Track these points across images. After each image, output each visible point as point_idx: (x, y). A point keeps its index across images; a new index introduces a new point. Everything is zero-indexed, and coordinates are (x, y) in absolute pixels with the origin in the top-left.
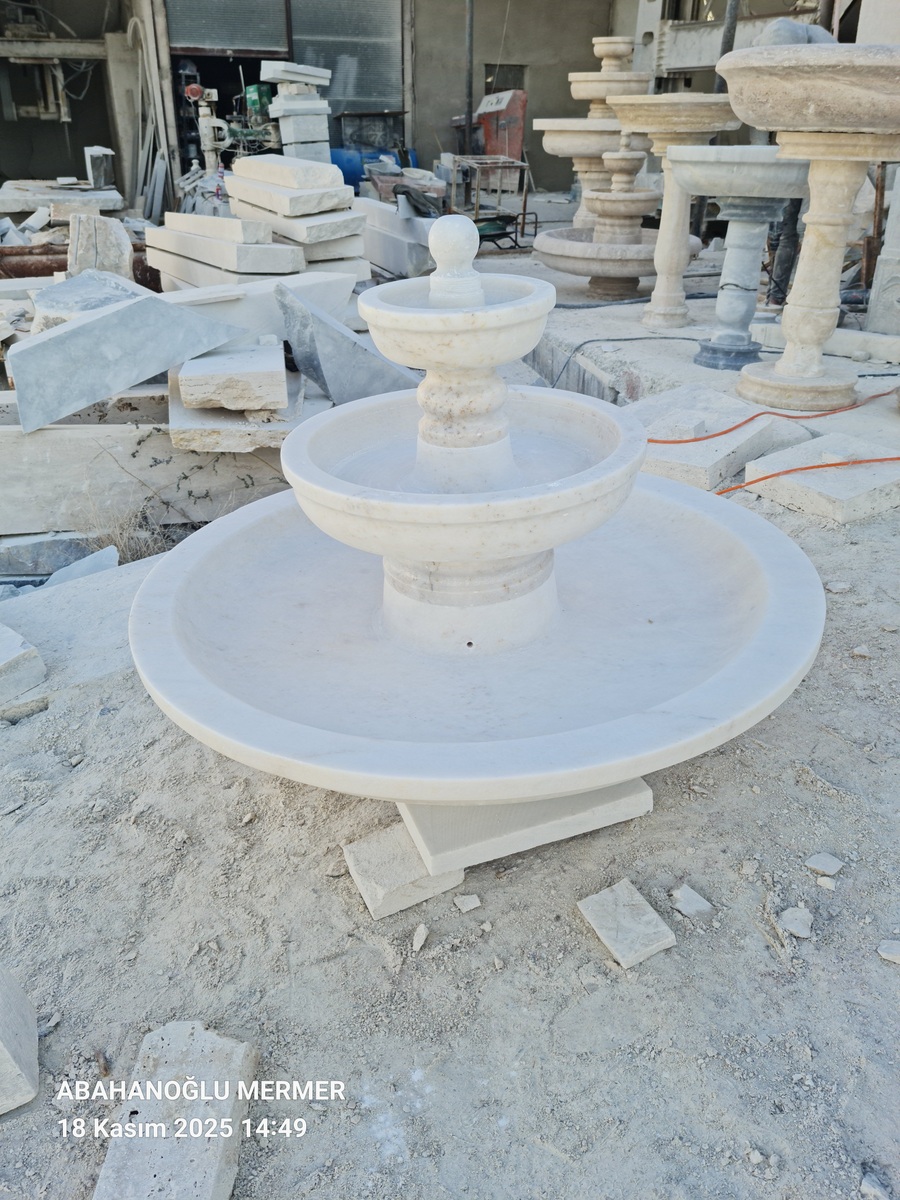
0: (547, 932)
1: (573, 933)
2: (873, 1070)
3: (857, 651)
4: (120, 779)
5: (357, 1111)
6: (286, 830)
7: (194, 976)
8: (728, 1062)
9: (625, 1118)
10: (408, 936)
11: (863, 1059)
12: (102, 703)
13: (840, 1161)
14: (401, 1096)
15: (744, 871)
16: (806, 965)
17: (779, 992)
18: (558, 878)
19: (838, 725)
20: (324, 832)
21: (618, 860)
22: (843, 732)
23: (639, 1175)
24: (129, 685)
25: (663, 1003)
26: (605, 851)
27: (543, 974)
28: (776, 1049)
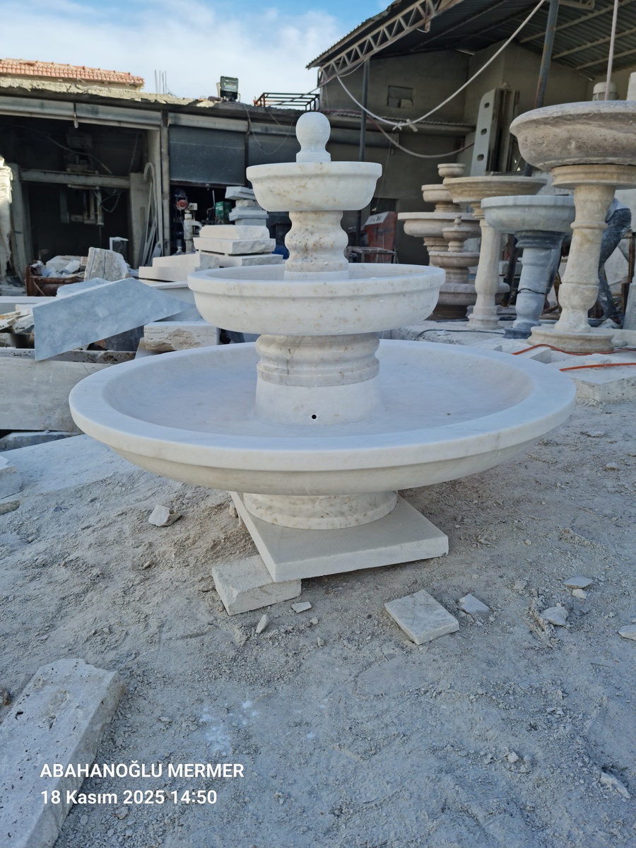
0: (360, 625)
1: (380, 625)
2: (614, 707)
3: (608, 465)
4: (60, 545)
5: (196, 722)
6: (174, 570)
7: (88, 648)
8: (494, 697)
9: (408, 733)
10: (255, 625)
11: (605, 697)
12: (57, 504)
13: (583, 762)
14: (232, 717)
15: (515, 587)
16: (561, 642)
17: (538, 659)
18: (372, 593)
19: (593, 506)
20: (202, 569)
21: (419, 581)
22: (597, 510)
23: (415, 768)
24: (79, 495)
25: (445, 664)
26: (410, 577)
27: (354, 648)
28: (534, 692)
